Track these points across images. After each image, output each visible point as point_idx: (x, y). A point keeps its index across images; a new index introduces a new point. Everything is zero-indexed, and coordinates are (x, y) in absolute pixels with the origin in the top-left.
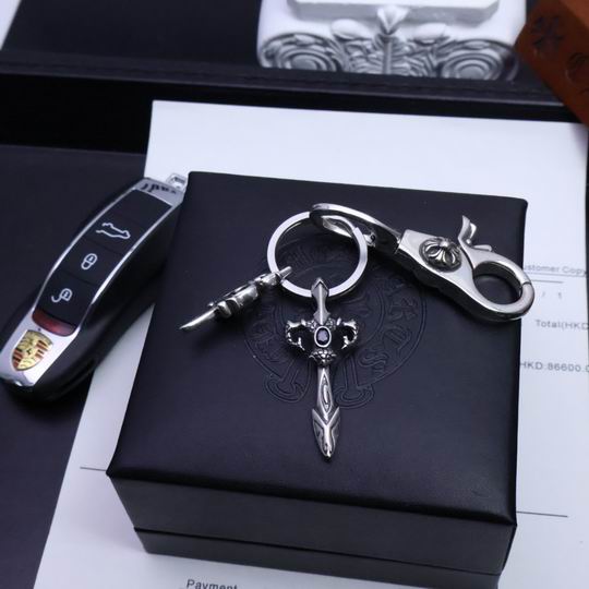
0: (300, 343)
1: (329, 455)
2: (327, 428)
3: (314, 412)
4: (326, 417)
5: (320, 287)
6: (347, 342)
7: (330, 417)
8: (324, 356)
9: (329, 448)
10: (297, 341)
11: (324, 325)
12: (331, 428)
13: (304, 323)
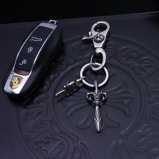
0: (90, 99)
1: (99, 130)
2: (98, 123)
3: (94, 118)
4: (98, 119)
5: (96, 82)
6: (104, 98)
7: (99, 120)
8: (97, 102)
9: (99, 128)
10: (89, 98)
11: (97, 93)
12: (99, 123)
13: (91, 93)
